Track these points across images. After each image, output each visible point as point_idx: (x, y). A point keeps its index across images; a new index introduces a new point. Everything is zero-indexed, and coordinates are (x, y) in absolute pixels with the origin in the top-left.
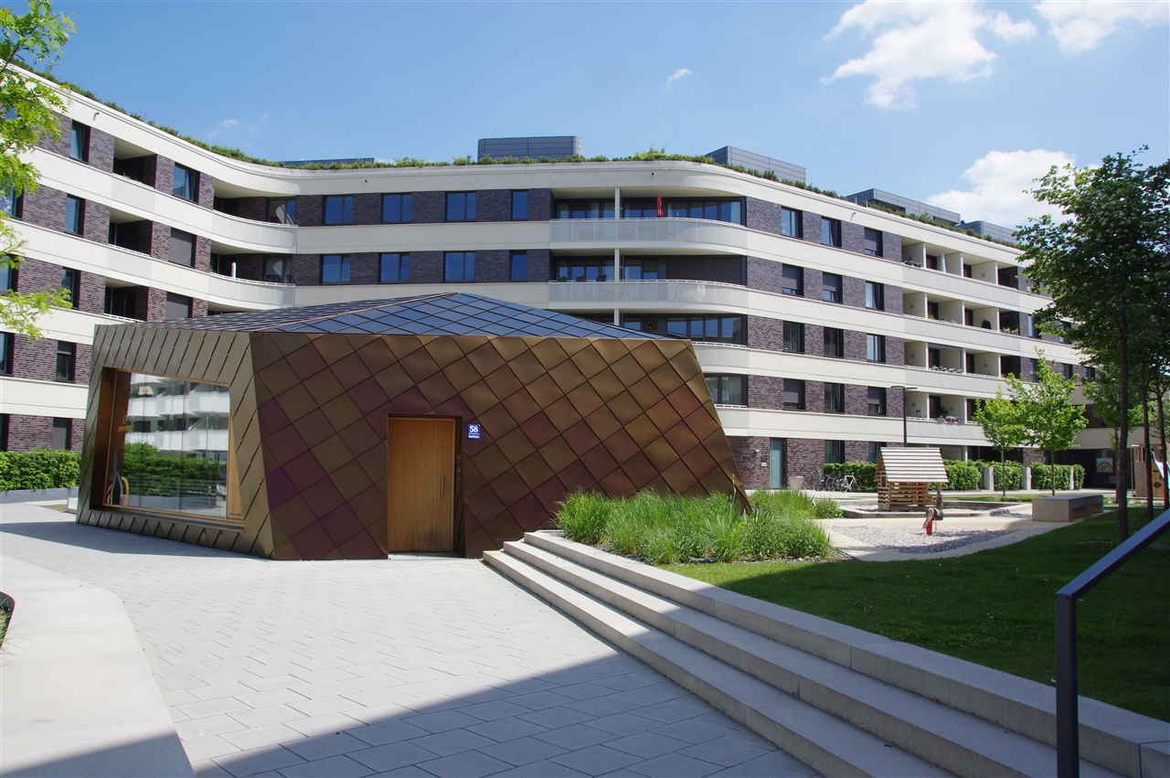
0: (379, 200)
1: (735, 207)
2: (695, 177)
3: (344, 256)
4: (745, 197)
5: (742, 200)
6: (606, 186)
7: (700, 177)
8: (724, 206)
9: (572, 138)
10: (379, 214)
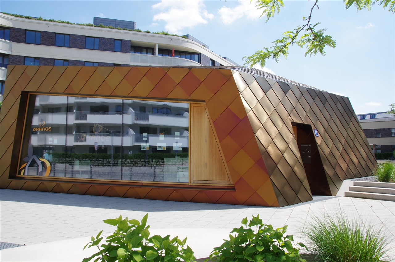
0: (54, 35)
1: (196, 57)
2: (186, 43)
3: (36, 59)
4: (201, 53)
5: (199, 54)
6: (153, 42)
7: (188, 44)
8: (193, 56)
9: (134, 22)
10: (54, 42)
